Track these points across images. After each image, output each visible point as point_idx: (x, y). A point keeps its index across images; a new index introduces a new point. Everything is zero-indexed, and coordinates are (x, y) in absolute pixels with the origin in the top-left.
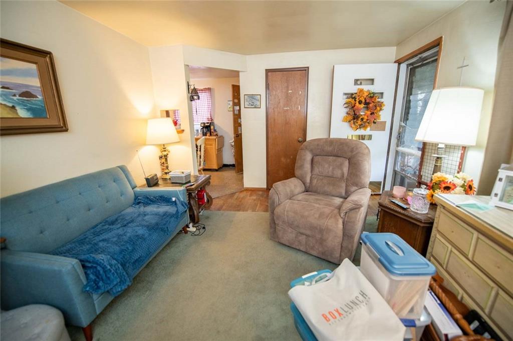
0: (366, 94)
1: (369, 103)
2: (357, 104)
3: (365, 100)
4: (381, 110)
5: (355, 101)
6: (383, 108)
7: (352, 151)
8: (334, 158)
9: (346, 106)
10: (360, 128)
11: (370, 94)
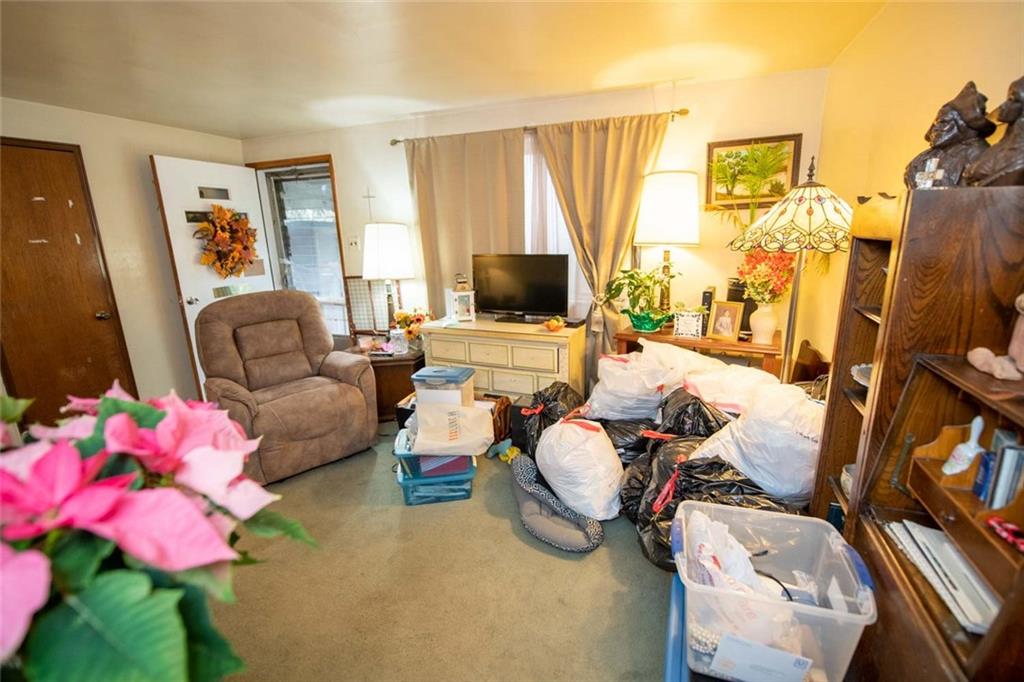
0: (229, 215)
1: (237, 231)
2: (220, 232)
3: (231, 226)
4: (255, 241)
5: (216, 227)
6: (257, 237)
7: (300, 307)
8: (275, 324)
9: (198, 235)
10: (231, 273)
11: (234, 215)
